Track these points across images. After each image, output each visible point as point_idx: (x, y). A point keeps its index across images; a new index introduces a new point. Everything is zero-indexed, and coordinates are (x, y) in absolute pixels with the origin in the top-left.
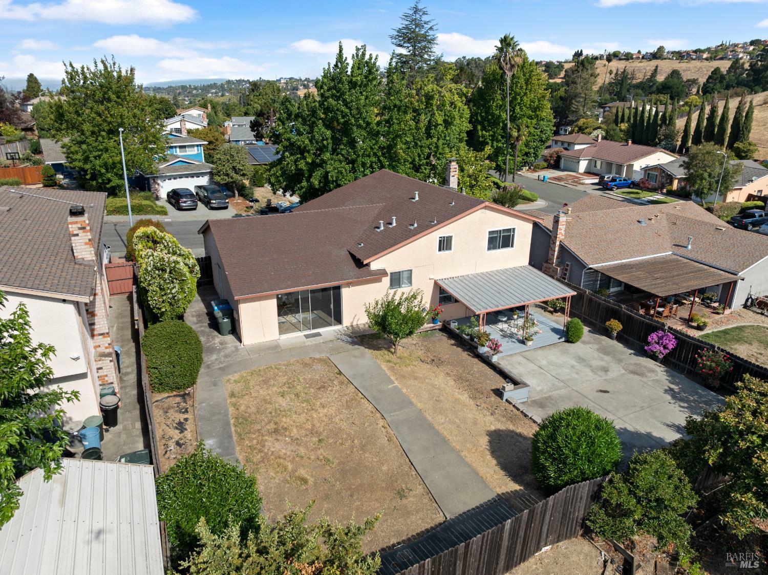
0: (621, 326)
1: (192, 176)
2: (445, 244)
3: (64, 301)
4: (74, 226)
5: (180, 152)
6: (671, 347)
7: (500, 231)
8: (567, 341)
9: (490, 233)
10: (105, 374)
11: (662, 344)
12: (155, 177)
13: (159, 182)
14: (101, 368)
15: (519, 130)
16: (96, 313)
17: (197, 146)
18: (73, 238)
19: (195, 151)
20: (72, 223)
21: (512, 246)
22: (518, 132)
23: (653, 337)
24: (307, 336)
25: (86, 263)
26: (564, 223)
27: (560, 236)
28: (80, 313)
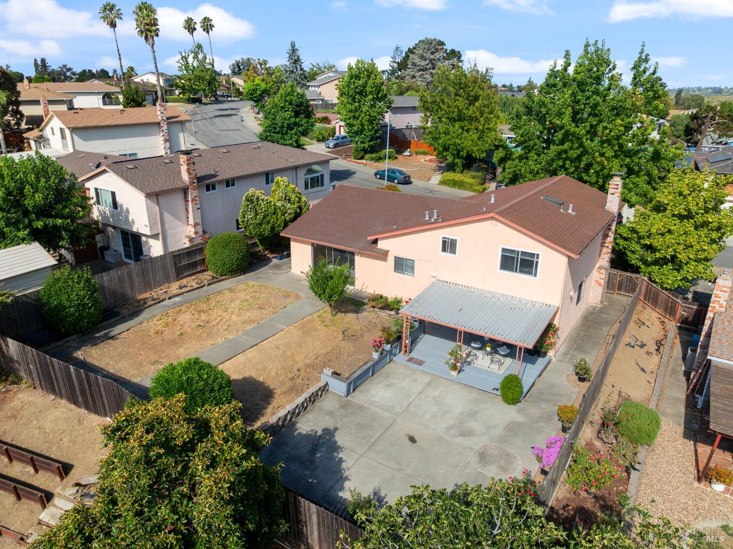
2: (449, 246)
7: (518, 252)
9: (504, 250)
16: (189, 211)
21: (535, 275)
26: (724, 289)
27: (717, 306)
28: (158, 205)
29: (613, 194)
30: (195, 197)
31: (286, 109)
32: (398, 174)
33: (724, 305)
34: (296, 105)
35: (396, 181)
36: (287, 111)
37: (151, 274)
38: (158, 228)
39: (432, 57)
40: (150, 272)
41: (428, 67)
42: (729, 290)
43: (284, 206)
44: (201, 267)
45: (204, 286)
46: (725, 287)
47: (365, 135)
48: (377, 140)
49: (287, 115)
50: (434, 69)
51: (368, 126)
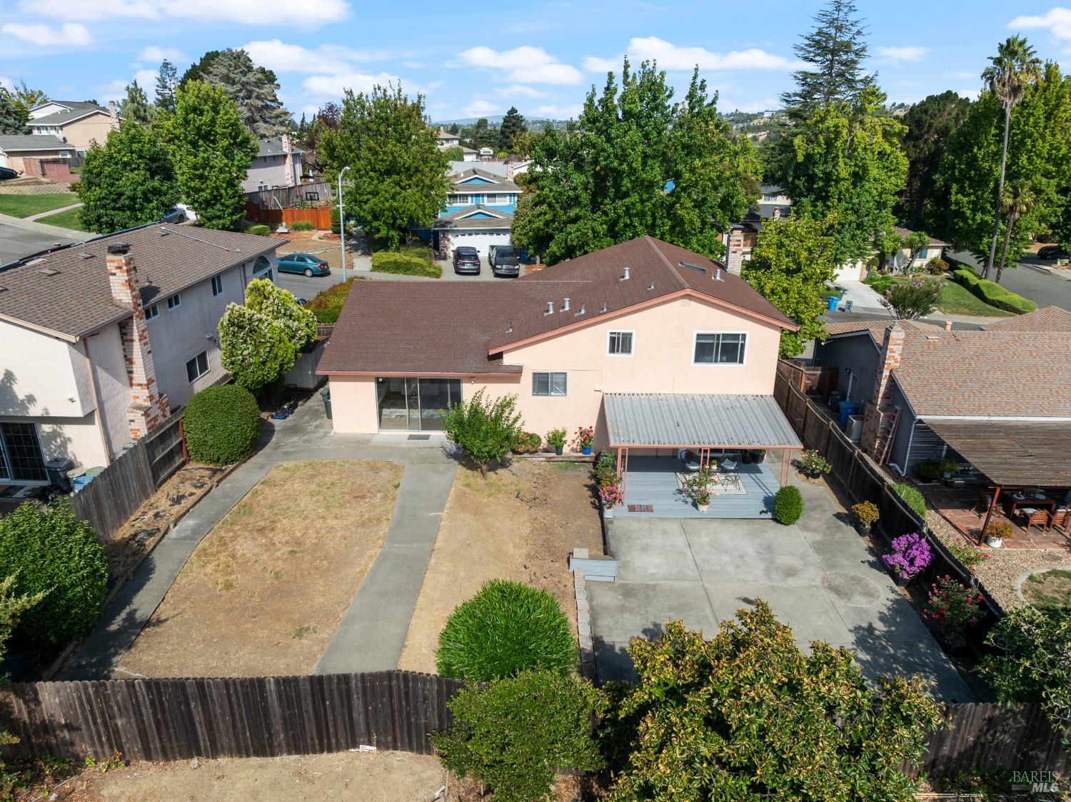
0: (878, 514)
1: (491, 232)
2: (620, 344)
3: (57, 338)
4: (112, 264)
5: (488, 202)
6: (919, 562)
7: (719, 335)
8: (775, 520)
9: (699, 336)
10: (137, 428)
11: (908, 557)
12: (445, 231)
13: (450, 236)
14: (133, 421)
15: (1016, 195)
16: (134, 360)
17: (511, 195)
18: (111, 277)
19: (506, 202)
20: (110, 261)
21: (741, 361)
22: (1015, 198)
23: (900, 543)
24: (411, 437)
25: (123, 305)
26: (899, 342)
27: (892, 362)
28: (88, 355)
29: (735, 252)
30: (143, 331)
31: (134, 166)
32: (310, 261)
33: (899, 360)
34: (149, 159)
35: (309, 273)
36: (135, 169)
37: (123, 489)
38: (92, 401)
39: (244, 79)
40: (122, 485)
41: (241, 95)
42: (902, 342)
43: (288, 327)
44: (179, 458)
45: (211, 488)
46: (899, 339)
47: (223, 204)
48: (242, 211)
49: (137, 176)
50: (249, 98)
51: (225, 189)
